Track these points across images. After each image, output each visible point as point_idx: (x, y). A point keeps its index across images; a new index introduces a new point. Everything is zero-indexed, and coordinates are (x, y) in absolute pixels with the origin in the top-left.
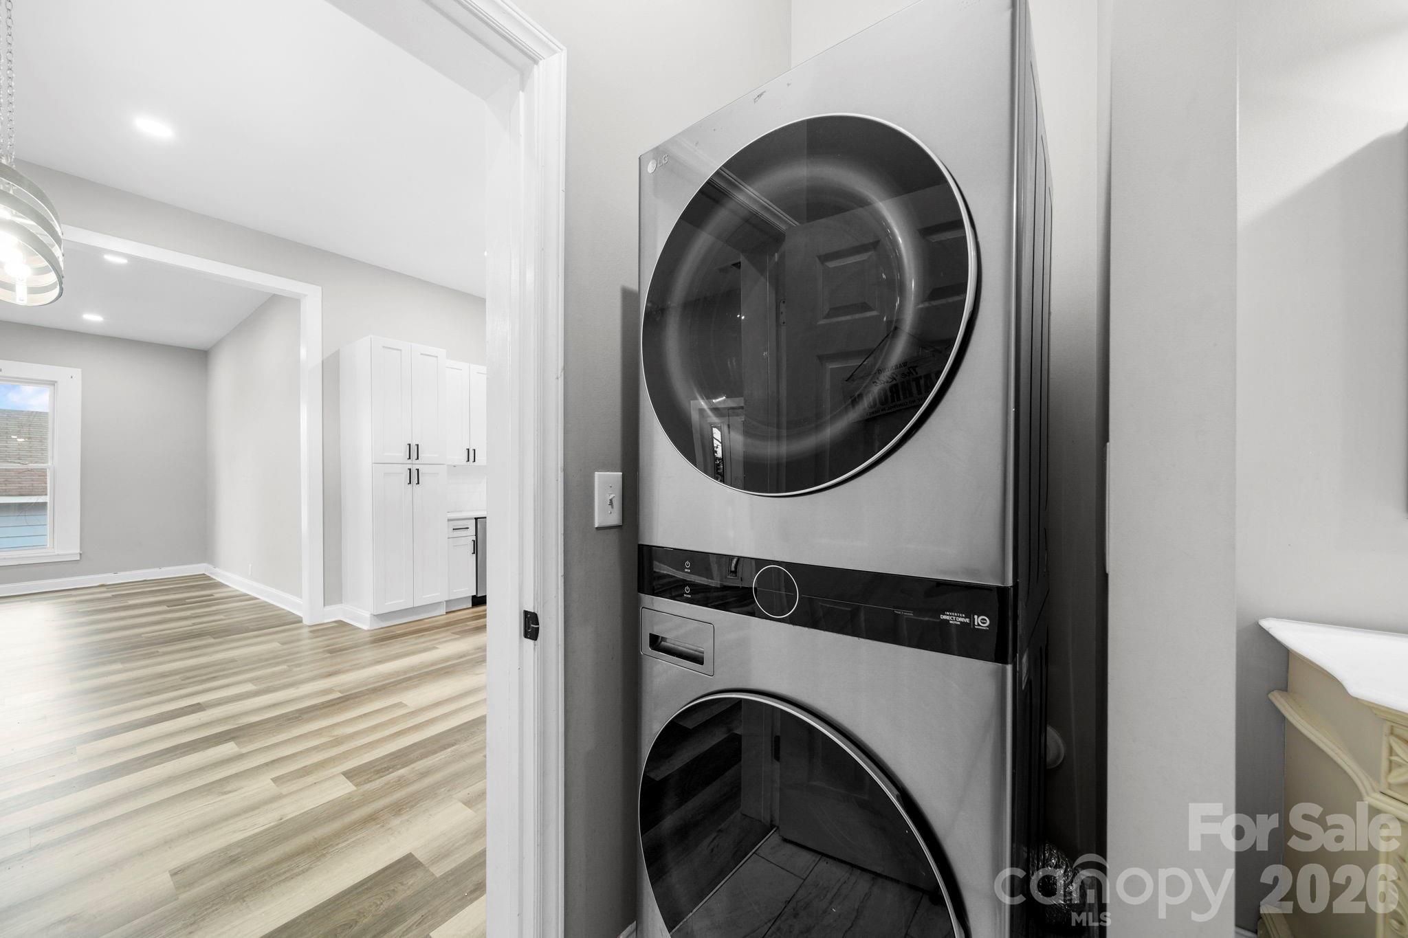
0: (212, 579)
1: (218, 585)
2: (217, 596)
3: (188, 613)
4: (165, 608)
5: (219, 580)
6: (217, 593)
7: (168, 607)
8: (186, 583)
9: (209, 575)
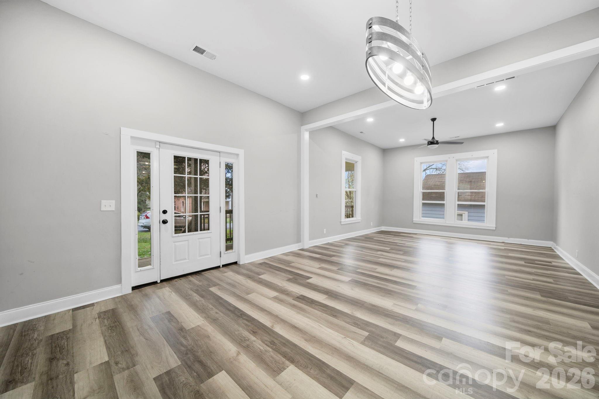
0: (555, 252)
1: (557, 257)
2: (553, 264)
3: (533, 270)
4: (522, 263)
5: (558, 253)
6: (555, 262)
7: (525, 263)
8: (539, 250)
9: (554, 249)
